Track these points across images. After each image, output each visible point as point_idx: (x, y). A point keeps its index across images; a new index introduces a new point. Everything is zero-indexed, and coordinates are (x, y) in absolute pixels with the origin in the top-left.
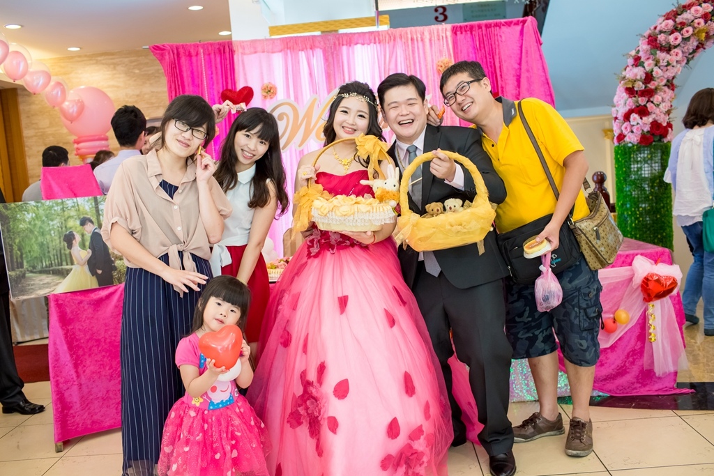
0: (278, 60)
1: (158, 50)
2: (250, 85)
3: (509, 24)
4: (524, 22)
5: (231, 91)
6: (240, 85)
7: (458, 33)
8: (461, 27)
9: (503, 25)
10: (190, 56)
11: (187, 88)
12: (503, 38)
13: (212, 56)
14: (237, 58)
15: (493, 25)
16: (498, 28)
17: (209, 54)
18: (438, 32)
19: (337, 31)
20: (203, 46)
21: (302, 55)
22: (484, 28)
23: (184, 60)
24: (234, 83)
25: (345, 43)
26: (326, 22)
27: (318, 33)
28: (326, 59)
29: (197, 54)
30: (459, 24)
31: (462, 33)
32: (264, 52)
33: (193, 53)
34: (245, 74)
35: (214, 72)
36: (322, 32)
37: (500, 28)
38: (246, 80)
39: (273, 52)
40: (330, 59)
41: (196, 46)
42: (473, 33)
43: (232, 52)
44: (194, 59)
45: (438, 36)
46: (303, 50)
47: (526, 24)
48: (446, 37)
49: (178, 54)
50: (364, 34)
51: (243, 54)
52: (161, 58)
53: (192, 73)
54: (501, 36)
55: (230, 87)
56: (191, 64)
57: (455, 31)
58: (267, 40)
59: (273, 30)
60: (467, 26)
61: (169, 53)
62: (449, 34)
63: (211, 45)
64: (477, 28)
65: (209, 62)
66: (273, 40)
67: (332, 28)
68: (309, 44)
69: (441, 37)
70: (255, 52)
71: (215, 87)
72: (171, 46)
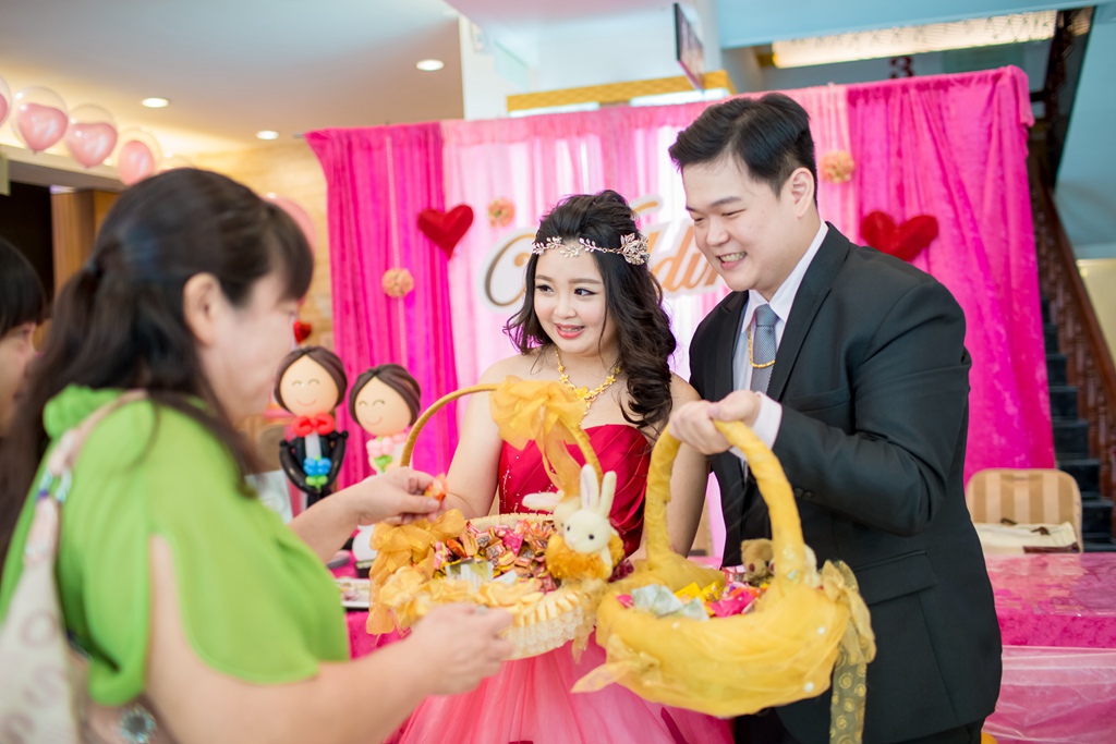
0: (519, 155)
1: (318, 140)
2: (469, 202)
3: (963, 82)
4: (996, 78)
5: (434, 212)
6: (452, 202)
7: (861, 102)
8: (866, 93)
9: (953, 85)
10: (370, 148)
11: (362, 206)
12: (953, 112)
13: (406, 150)
14: (449, 153)
15: (932, 85)
16: (942, 92)
17: (401, 146)
18: (820, 101)
19: (626, 102)
20: (392, 132)
21: (562, 148)
22: (913, 92)
23: (358, 157)
24: (441, 197)
25: (640, 123)
26: (609, 87)
27: (592, 106)
28: (605, 154)
29: (381, 146)
30: (861, 86)
31: (867, 102)
32: (493, 140)
33: (374, 143)
34: (461, 183)
35: (409, 177)
36: (602, 104)
37: (946, 90)
38: (462, 193)
39: (512, 141)
40: (614, 155)
41: (380, 131)
42: (892, 101)
43: (439, 143)
44: (376, 154)
45: (820, 108)
46: (563, 137)
47: (999, 83)
48: (837, 111)
49: (350, 146)
50: (676, 107)
51: (460, 145)
52: (320, 152)
53: (372, 178)
54: (948, 108)
55: (434, 205)
56: (371, 163)
57: (853, 98)
58: (501, 120)
59: (515, 101)
60: (877, 89)
61: (333, 145)
62: (842, 104)
63: (405, 129)
64: (899, 91)
65: (400, 161)
66: (511, 121)
67: (619, 96)
68: (574, 126)
69: (825, 111)
70: (480, 142)
71: (409, 204)
72: (339, 133)
